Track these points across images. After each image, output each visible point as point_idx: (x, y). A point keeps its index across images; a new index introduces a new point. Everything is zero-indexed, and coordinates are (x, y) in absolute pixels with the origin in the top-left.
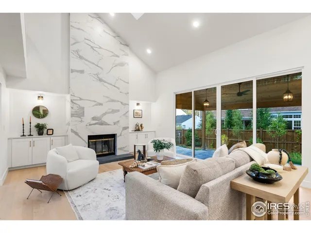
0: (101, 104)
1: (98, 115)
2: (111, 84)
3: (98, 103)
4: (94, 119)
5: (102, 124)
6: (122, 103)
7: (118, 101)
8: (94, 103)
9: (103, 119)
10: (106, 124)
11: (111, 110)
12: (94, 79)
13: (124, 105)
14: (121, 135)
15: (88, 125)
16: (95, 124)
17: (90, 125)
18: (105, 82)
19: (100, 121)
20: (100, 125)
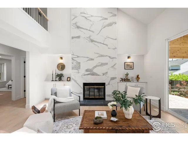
0: (92, 59)
1: (90, 68)
2: (100, 43)
3: (90, 58)
4: (87, 70)
5: (93, 74)
6: (110, 57)
7: (107, 56)
8: (87, 59)
9: (94, 71)
10: (97, 75)
11: (100, 64)
13: (112, 59)
14: (109, 84)
16: (88, 74)
17: (84, 75)
18: (96, 42)
19: (92, 72)
20: (92, 75)
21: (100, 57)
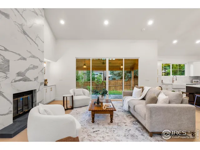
0: (25, 59)
1: (23, 70)
2: (33, 40)
3: (22, 57)
4: (19, 74)
5: (26, 80)
6: (39, 59)
7: (38, 58)
8: (19, 57)
9: (26, 75)
10: (29, 80)
11: (32, 66)
12: (20, 30)
13: (41, 62)
14: (39, 90)
15: (13, 81)
16: (19, 80)
17: (15, 81)
18: (28, 36)
19: (24, 77)
20: (24, 81)
21: (31, 57)
